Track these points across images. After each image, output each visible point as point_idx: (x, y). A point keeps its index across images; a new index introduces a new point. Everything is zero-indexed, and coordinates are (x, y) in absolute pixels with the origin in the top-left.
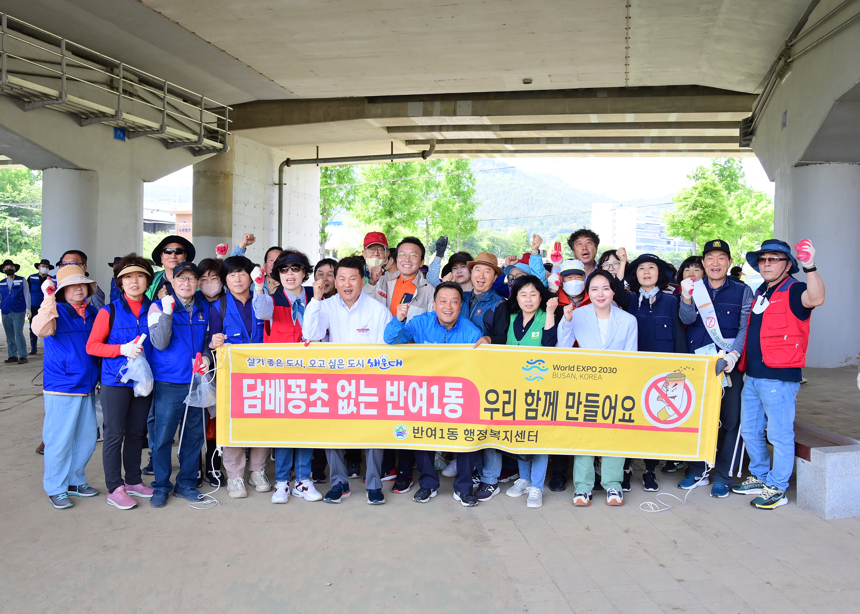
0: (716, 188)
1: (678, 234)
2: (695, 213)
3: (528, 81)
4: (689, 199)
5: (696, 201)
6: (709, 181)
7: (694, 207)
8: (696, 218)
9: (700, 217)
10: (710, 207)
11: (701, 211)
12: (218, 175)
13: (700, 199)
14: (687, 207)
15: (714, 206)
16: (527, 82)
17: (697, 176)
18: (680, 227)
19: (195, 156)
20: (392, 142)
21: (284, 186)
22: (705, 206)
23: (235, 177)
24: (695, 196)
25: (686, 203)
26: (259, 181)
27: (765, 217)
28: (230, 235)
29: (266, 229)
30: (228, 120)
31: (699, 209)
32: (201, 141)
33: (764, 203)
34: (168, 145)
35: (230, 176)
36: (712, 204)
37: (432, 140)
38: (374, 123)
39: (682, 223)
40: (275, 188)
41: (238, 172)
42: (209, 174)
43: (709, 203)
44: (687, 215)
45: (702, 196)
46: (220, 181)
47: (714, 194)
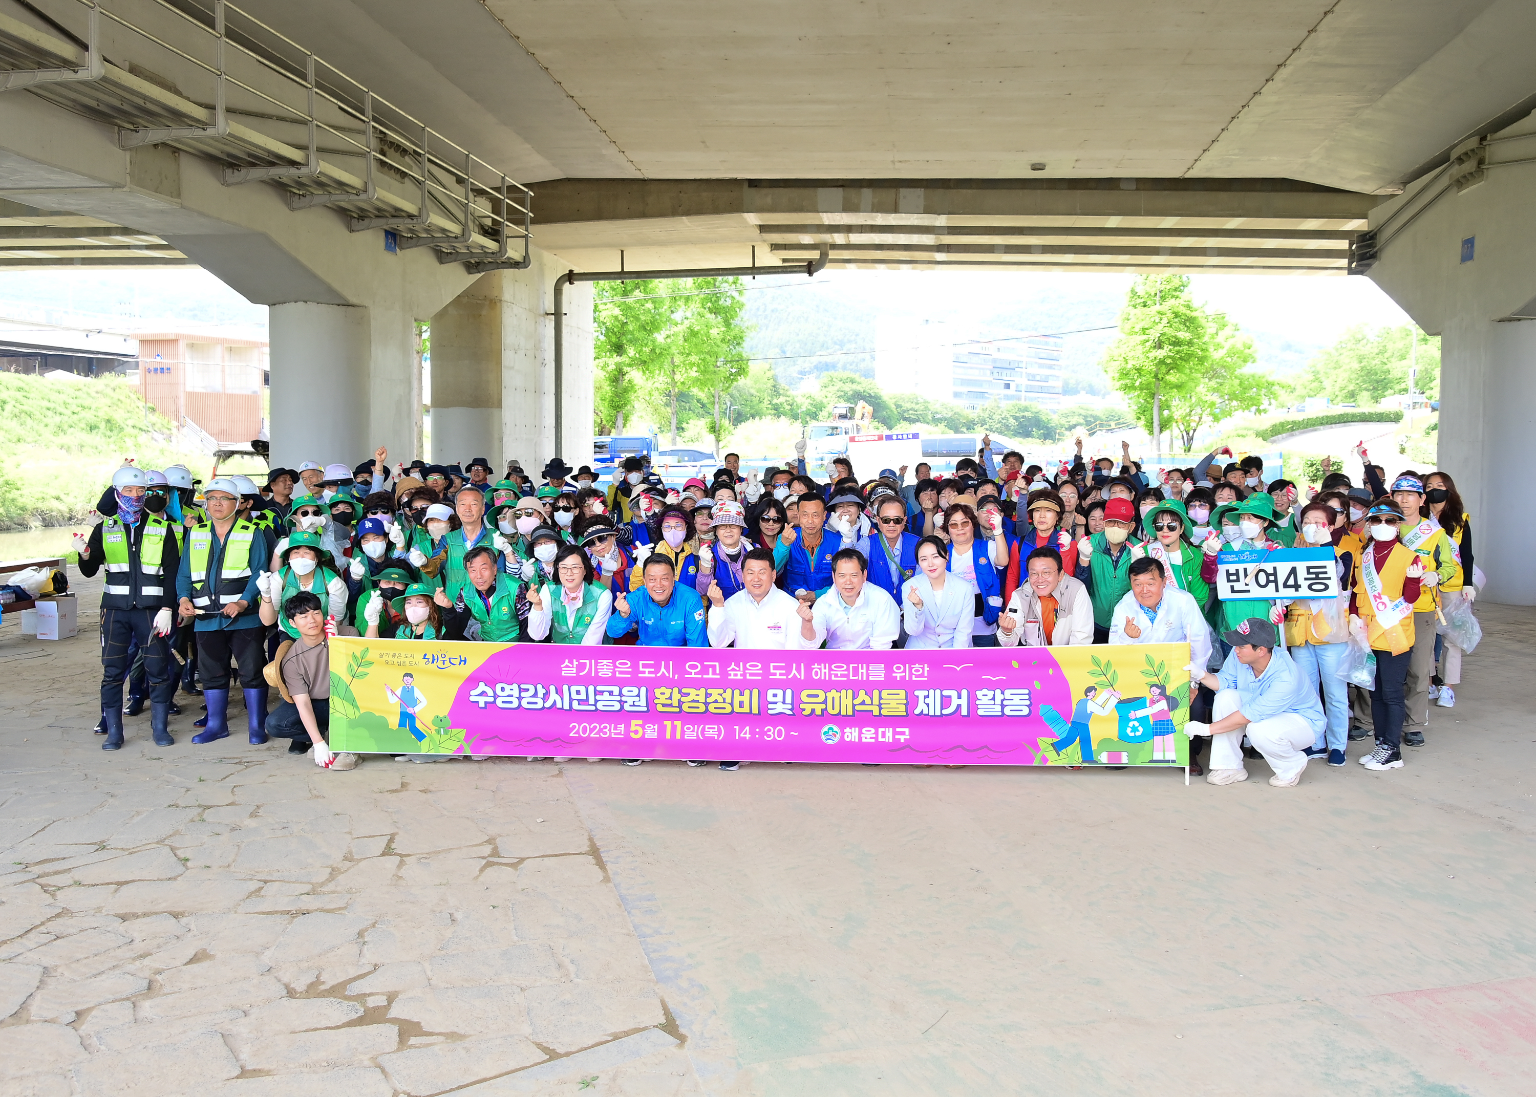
0: (1194, 314)
1: (1133, 387)
2: (1161, 354)
3: (1040, 167)
4: (1151, 331)
5: (1162, 334)
6: (1181, 301)
7: (1159, 345)
8: (1162, 362)
9: (1169, 361)
10: (1184, 345)
11: (1170, 350)
12: (479, 302)
13: (1170, 332)
14: (1148, 344)
15: (1190, 343)
16: (1036, 167)
17: (1161, 292)
18: (1136, 378)
19: (470, 273)
20: (753, 247)
21: (564, 317)
22: (1177, 343)
23: (504, 305)
24: (1160, 326)
25: (1146, 337)
26: (530, 310)
27: (1232, 353)
28: (500, 406)
29: (538, 391)
30: (530, 214)
31: (1167, 348)
32: (503, 251)
33: (1228, 331)
34: (442, 257)
35: (498, 304)
36: (1188, 339)
37: (826, 244)
38: (753, 219)
39: (1139, 370)
40: (547, 321)
41: (507, 296)
42: (465, 300)
43: (1183, 337)
44: (1148, 358)
45: (1171, 326)
46: (484, 312)
47: (1189, 322)
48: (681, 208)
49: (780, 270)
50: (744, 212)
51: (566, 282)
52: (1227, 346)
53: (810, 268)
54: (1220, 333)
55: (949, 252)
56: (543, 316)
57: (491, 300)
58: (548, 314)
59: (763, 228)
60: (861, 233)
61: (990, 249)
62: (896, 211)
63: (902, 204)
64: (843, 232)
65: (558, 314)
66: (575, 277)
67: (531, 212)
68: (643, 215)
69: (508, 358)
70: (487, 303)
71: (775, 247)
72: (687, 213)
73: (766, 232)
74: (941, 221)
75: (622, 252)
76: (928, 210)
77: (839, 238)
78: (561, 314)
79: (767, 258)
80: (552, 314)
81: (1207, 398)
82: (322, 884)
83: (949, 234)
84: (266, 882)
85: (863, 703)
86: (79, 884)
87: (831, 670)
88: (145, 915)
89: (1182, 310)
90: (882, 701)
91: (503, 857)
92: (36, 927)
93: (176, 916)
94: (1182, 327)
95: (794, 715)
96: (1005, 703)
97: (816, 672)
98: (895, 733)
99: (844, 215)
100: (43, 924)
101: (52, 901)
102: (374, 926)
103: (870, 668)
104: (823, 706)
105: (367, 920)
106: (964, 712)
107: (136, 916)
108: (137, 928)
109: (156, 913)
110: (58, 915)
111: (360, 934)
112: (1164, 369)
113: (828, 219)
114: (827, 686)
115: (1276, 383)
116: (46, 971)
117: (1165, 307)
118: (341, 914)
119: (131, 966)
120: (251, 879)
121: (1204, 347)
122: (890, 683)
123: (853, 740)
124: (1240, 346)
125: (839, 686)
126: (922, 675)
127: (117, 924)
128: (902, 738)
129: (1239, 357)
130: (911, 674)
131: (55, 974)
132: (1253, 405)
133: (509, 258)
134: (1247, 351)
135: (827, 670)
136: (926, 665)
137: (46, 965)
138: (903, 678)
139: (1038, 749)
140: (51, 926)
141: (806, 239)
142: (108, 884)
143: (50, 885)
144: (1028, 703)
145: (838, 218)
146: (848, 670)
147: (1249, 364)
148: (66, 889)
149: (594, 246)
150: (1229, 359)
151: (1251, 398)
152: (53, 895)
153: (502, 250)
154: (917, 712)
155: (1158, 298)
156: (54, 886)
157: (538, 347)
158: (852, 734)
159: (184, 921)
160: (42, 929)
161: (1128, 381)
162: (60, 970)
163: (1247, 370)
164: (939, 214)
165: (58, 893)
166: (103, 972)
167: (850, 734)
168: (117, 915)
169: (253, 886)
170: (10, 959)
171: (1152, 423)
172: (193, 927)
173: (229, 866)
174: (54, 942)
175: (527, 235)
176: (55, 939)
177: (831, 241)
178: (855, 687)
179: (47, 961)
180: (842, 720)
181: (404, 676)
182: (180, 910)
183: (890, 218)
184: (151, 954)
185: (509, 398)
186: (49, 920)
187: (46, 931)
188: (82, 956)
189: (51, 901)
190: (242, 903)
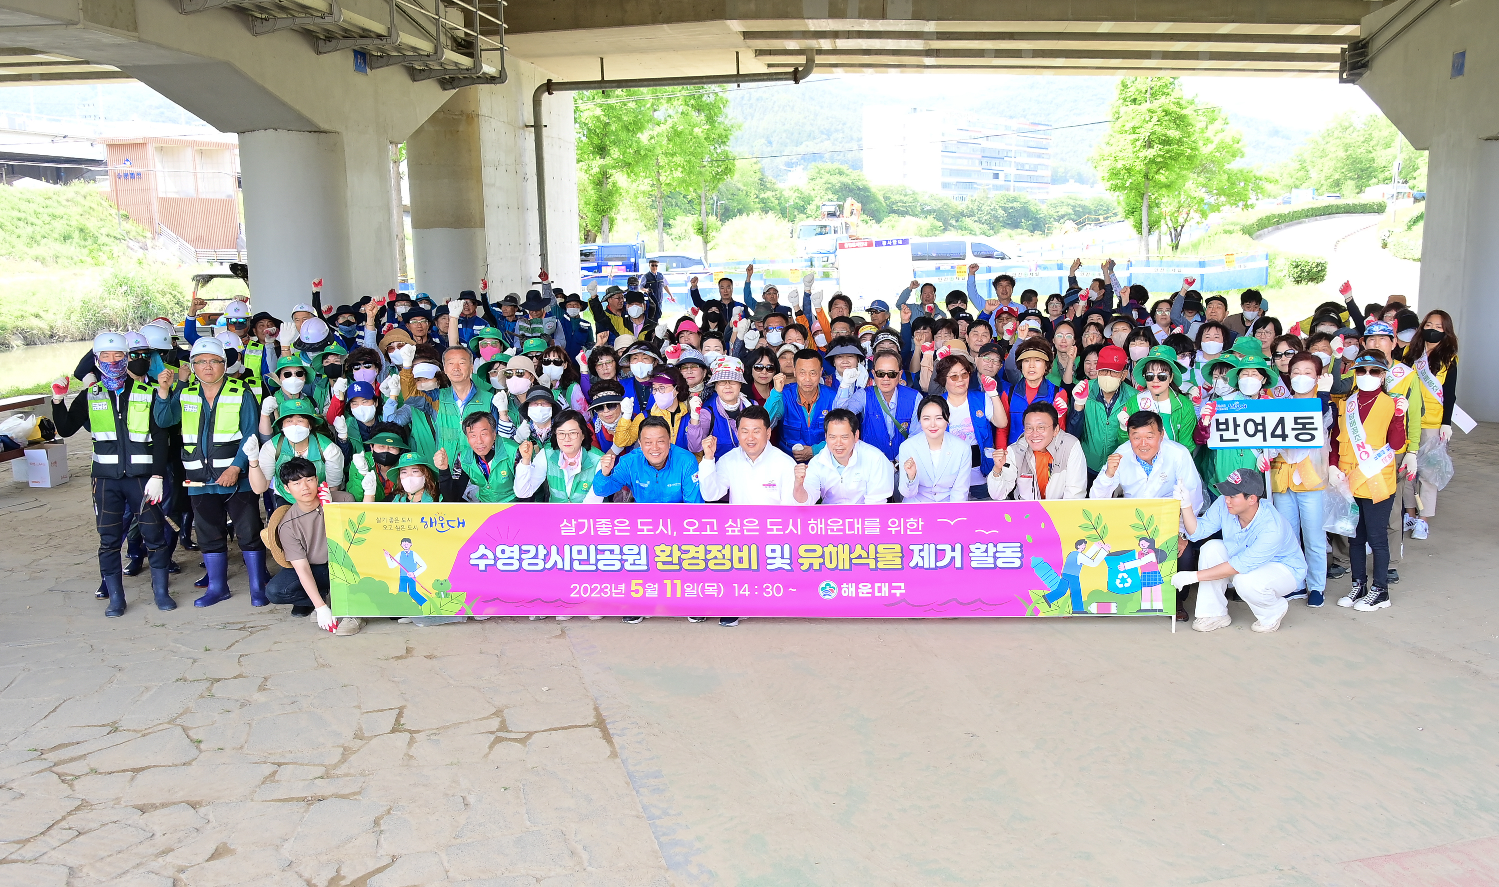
0: (1184, 112)
1: (1123, 188)
2: (1151, 153)
4: (1142, 130)
5: (1153, 133)
6: (1172, 99)
7: (1149, 144)
8: (1152, 161)
9: (1159, 160)
10: (1174, 144)
11: (1160, 150)
12: (456, 117)
13: (1158, 129)
14: (1138, 144)
15: (1180, 142)
17: (1151, 89)
18: (1125, 177)
19: (444, 89)
20: (737, 53)
21: (544, 129)
22: (1166, 142)
23: (482, 119)
24: (1150, 125)
25: (1136, 136)
26: (509, 123)
27: (1221, 148)
28: (482, 225)
29: (521, 208)
30: (504, 25)
31: (1157, 147)
32: (478, 67)
33: (1218, 125)
34: (414, 74)
35: (476, 119)
36: (1177, 137)
37: (812, 50)
38: (736, 26)
39: (1129, 170)
40: (527, 133)
41: (484, 110)
42: (442, 115)
43: (1173, 136)
44: (1138, 158)
45: (1161, 125)
46: (461, 128)
47: (1179, 121)
48: (661, 15)
49: (765, 77)
50: (726, 19)
51: (544, 92)
52: (1216, 140)
53: (796, 76)
54: (1209, 127)
55: (938, 57)
56: (523, 129)
57: (468, 116)
58: (527, 126)
59: (747, 35)
60: (848, 38)
61: (980, 53)
62: (884, 17)
63: (890, 9)
64: (829, 38)
65: (538, 126)
66: (553, 87)
67: (505, 23)
68: (622, 23)
69: (489, 174)
70: (464, 118)
71: (760, 53)
72: (669, 20)
73: (748, 38)
74: (931, 26)
75: (602, 59)
76: (916, 16)
77: (825, 44)
78: (541, 126)
79: (752, 65)
80: (532, 126)
81: (1196, 195)
82: (335, 766)
83: (938, 39)
84: (279, 765)
85: (860, 557)
86: (94, 771)
87: (827, 525)
88: (164, 805)
89: (1173, 108)
90: (878, 555)
91: (511, 732)
92: (58, 822)
93: (194, 806)
94: (1172, 125)
95: (792, 570)
96: (998, 555)
97: (813, 528)
98: (891, 588)
99: (830, 21)
100: (64, 818)
101: (71, 792)
102: (389, 813)
103: (866, 523)
104: (821, 560)
105: (382, 806)
106: (958, 564)
107: (154, 807)
108: (157, 821)
109: (174, 803)
110: (78, 808)
111: (376, 823)
112: (1154, 168)
113: (813, 25)
114: (824, 540)
115: (1263, 178)
116: (72, 871)
117: (1155, 105)
118: (356, 799)
119: (154, 863)
120: (265, 762)
121: (1193, 145)
122: (885, 537)
123: (850, 595)
124: (1228, 140)
125: (836, 541)
126: (917, 530)
127: (137, 818)
128: (898, 593)
129: (1228, 152)
130: (906, 528)
131: (80, 874)
132: (1241, 200)
133: (484, 73)
134: (1236, 146)
135: (823, 526)
136: (920, 519)
137: (71, 865)
138: (898, 532)
139: (1030, 601)
140: (72, 821)
141: (792, 45)
142: (124, 771)
143: (67, 774)
144: (1020, 555)
145: (824, 24)
146: (844, 525)
147: (1238, 159)
148: (83, 778)
149: (572, 54)
150: (1218, 154)
151: (1238, 194)
152: (71, 786)
153: (477, 65)
154: (912, 564)
155: (1148, 95)
156: (71, 775)
157: (519, 161)
158: (849, 590)
159: (202, 810)
160: (64, 824)
161: (1118, 181)
162: (85, 870)
163: (1234, 166)
164: (928, 20)
165: (75, 782)
166: (128, 871)
167: (847, 590)
168: (135, 807)
169: (268, 769)
170: (35, 859)
171: (1141, 223)
172: (211, 817)
173: (242, 747)
174: (77, 839)
175: (502, 48)
176: (77, 836)
177: (817, 46)
178: (851, 541)
179: (72, 861)
180: (840, 576)
181: (402, 541)
182: (198, 799)
183: (878, 24)
184: (172, 850)
185: (491, 218)
186: (70, 813)
187: (67, 827)
188: (106, 854)
189: (69, 792)
190: (257, 789)
